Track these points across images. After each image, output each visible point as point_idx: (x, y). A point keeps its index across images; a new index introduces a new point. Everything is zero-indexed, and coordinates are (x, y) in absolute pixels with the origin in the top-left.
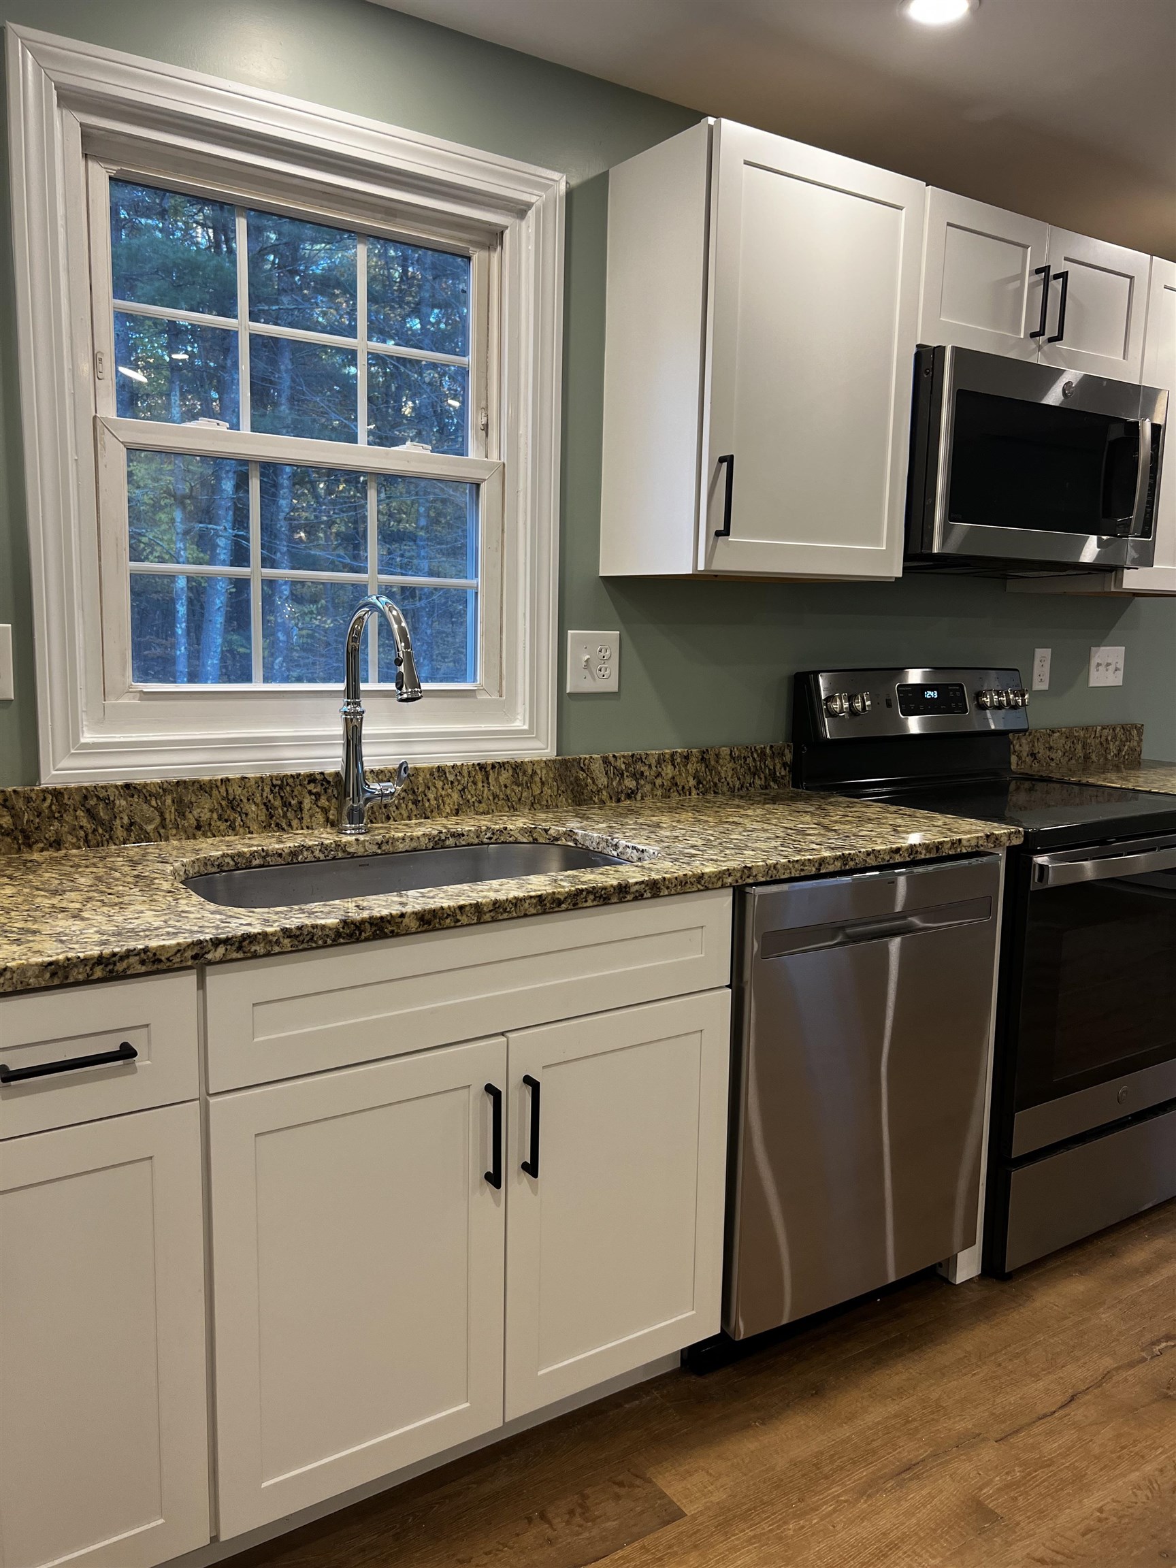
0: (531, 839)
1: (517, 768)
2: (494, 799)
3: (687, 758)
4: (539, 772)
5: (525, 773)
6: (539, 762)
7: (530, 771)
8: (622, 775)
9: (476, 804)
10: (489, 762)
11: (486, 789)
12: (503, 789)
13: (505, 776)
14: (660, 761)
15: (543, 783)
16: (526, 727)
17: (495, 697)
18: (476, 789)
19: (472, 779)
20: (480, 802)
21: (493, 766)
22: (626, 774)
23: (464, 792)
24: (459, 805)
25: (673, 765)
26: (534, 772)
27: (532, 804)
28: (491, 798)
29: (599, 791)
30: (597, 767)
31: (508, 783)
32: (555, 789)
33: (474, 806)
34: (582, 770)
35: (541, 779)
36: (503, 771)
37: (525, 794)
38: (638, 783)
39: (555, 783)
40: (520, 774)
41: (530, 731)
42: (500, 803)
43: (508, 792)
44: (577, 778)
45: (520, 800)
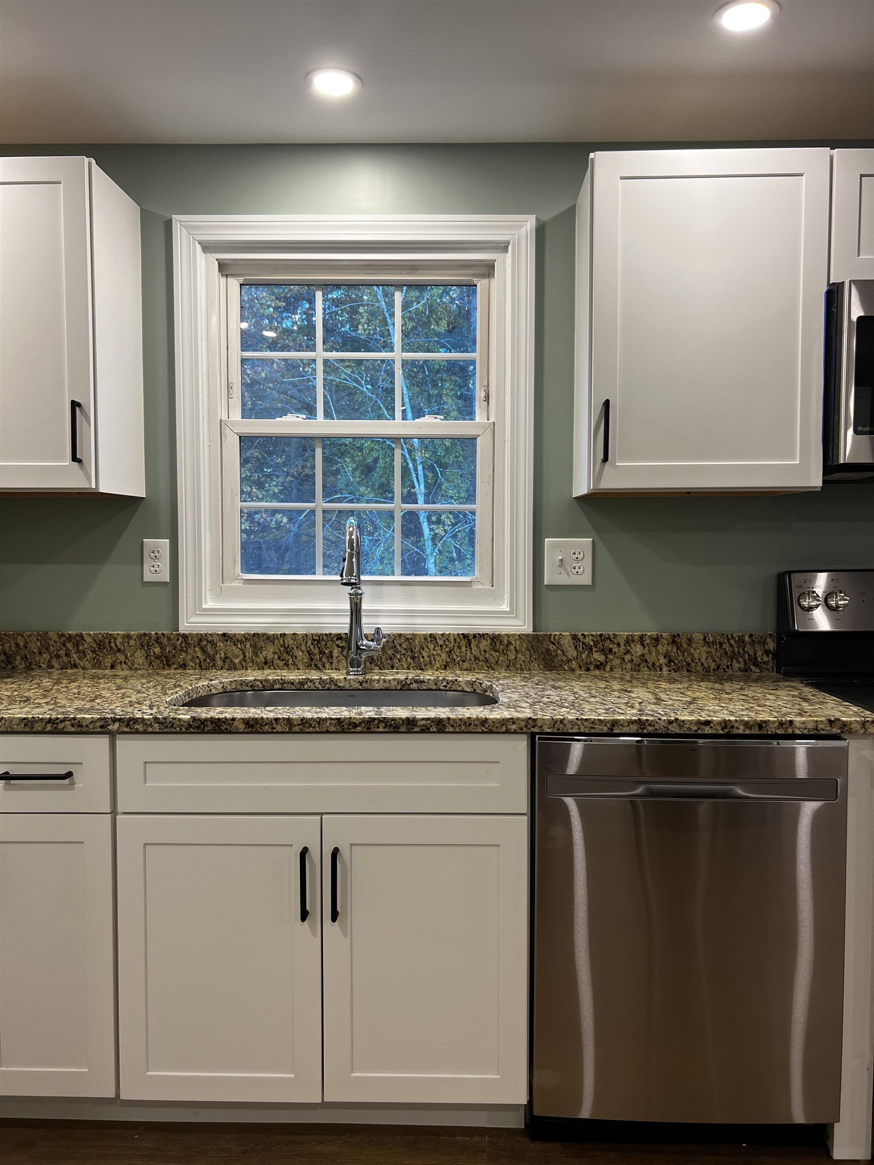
1: (495, 639)
2: (475, 660)
3: (656, 640)
4: (514, 643)
5: (501, 643)
6: (513, 635)
7: (506, 642)
8: (591, 650)
9: (461, 663)
10: (471, 633)
11: (469, 652)
12: (483, 653)
13: (484, 644)
14: (629, 641)
15: (517, 651)
16: (508, 609)
17: (488, 587)
18: (460, 652)
19: (457, 644)
20: (464, 661)
21: (475, 636)
22: (594, 649)
23: (451, 653)
24: (447, 662)
25: (643, 645)
26: (510, 643)
27: (508, 666)
28: (473, 659)
29: (569, 661)
30: (567, 643)
31: (487, 649)
32: (528, 656)
33: (459, 664)
34: (553, 643)
35: (515, 648)
36: (483, 640)
37: (502, 658)
38: (606, 657)
39: (528, 652)
40: (497, 643)
41: (511, 612)
42: (480, 663)
43: (487, 656)
44: (548, 650)
45: (497, 662)
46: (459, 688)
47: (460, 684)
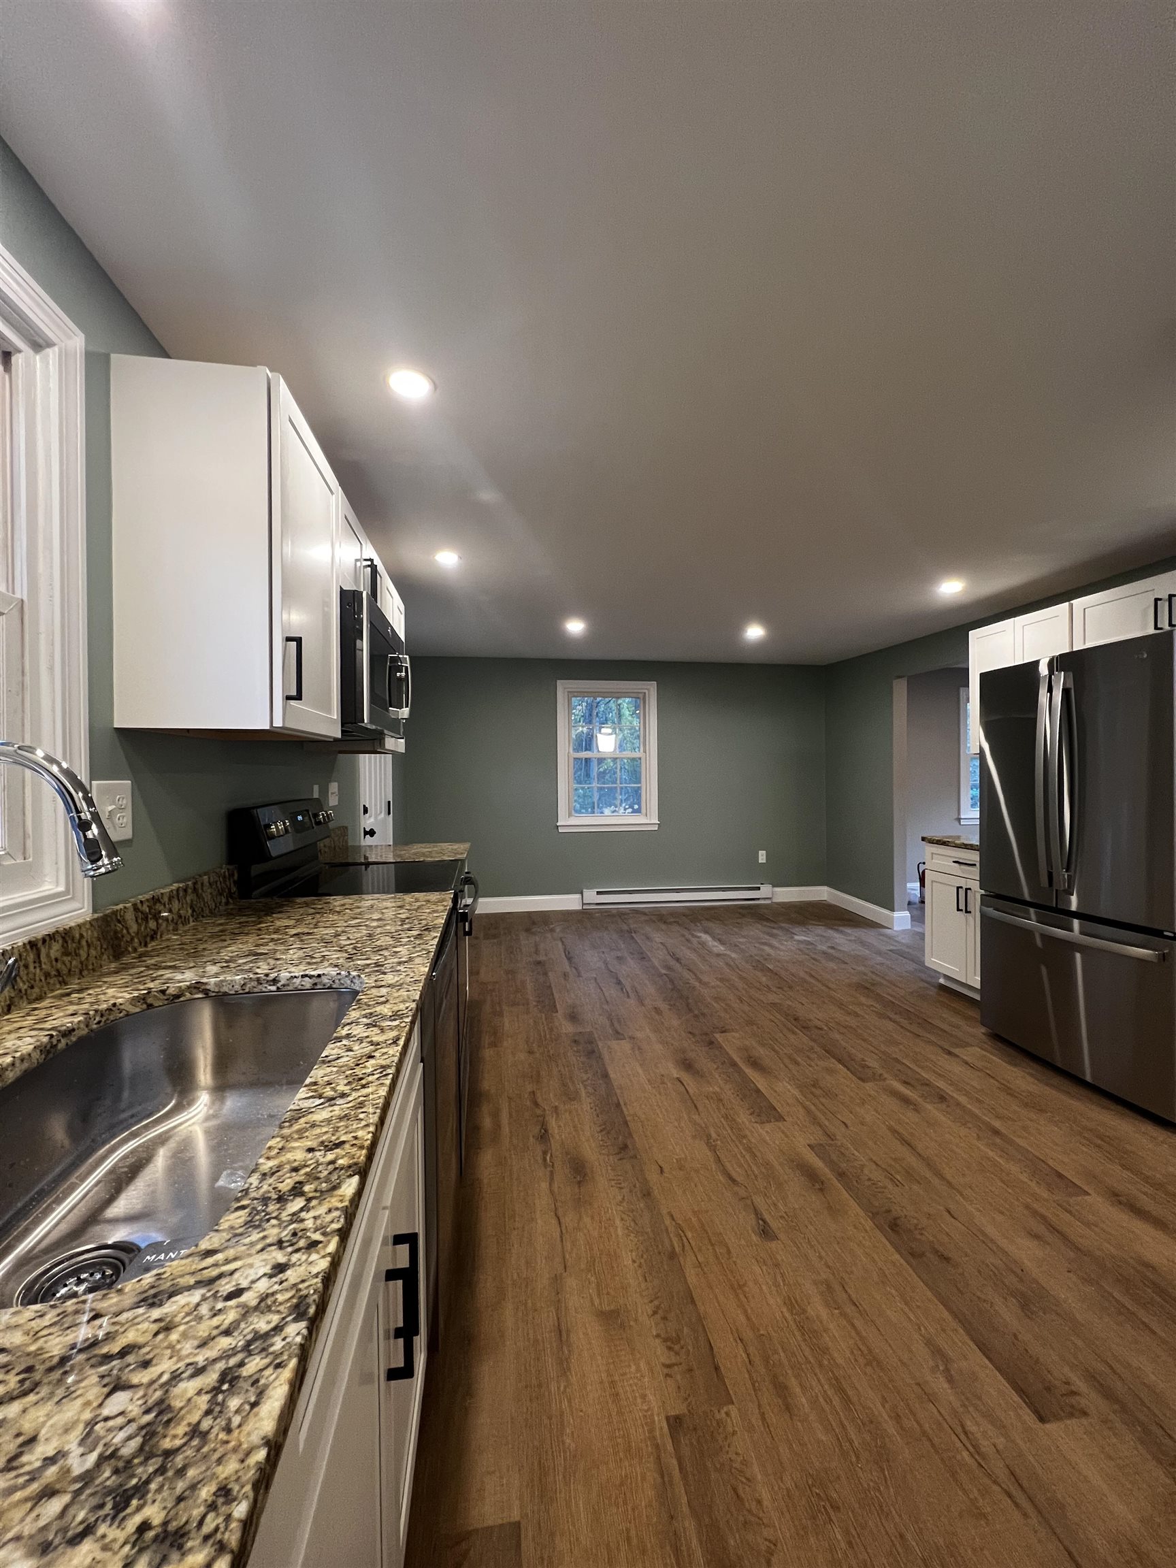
0: (145, 1006)
1: (65, 937)
2: (46, 979)
3: (185, 890)
4: (85, 934)
5: (73, 940)
6: (84, 924)
7: (77, 936)
8: (147, 918)
9: (29, 991)
10: (40, 936)
11: (38, 970)
12: (54, 963)
13: (55, 949)
15: (89, 946)
16: (61, 888)
17: (20, 861)
18: (27, 974)
19: (23, 962)
20: (32, 987)
21: (44, 941)
22: (150, 916)
23: (16, 981)
24: (11, 998)
25: (179, 900)
26: (82, 936)
27: (81, 972)
28: (43, 979)
29: (132, 939)
30: (130, 916)
31: (58, 955)
32: (99, 948)
33: (26, 994)
34: (119, 922)
35: (87, 942)
36: (54, 943)
37: (74, 963)
38: (158, 923)
39: (99, 943)
40: (69, 942)
41: (67, 892)
42: (52, 981)
43: (59, 965)
44: (116, 932)
45: (70, 970)
46: (121, 1015)
47: (122, 1007)
